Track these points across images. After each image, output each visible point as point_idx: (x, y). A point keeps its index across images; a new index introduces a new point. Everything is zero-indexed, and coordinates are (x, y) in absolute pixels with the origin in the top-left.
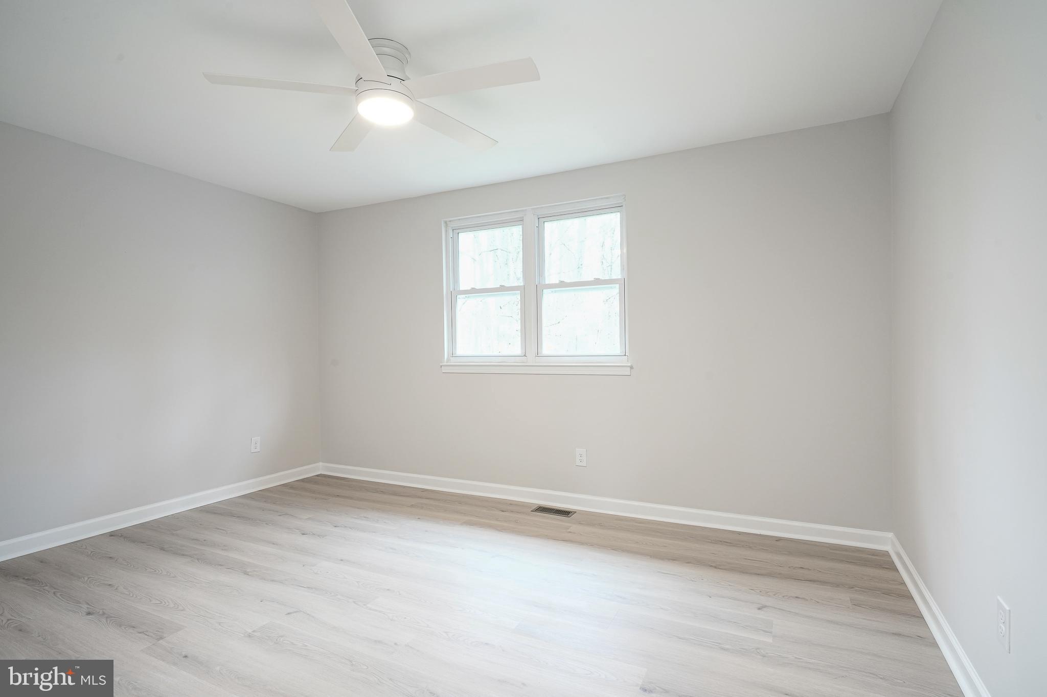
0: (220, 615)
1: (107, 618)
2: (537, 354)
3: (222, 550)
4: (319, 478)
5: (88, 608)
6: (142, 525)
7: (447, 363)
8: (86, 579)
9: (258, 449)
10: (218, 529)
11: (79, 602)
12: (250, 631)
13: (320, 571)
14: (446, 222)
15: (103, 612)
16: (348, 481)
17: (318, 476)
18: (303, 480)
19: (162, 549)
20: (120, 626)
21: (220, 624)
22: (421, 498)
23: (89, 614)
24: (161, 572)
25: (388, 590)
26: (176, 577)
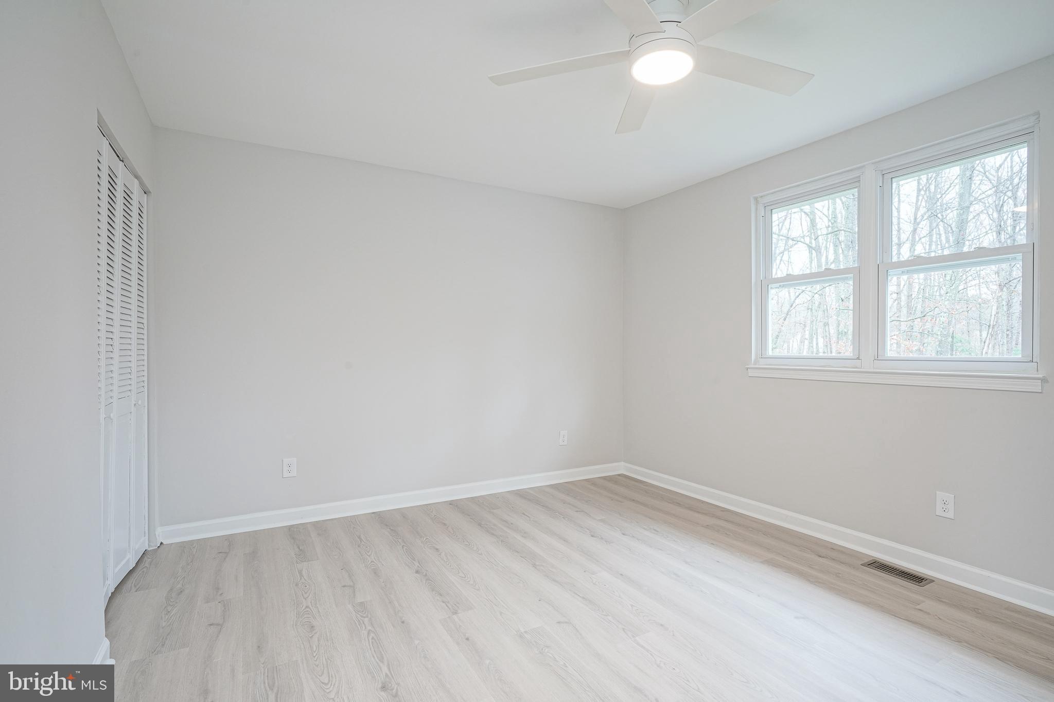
0: (504, 605)
1: (427, 580)
2: (877, 358)
3: (522, 536)
4: (620, 477)
5: (418, 566)
6: (473, 499)
7: (755, 364)
8: (425, 539)
9: (565, 443)
10: (524, 514)
11: (414, 559)
12: (522, 630)
13: (599, 583)
14: (756, 199)
15: (426, 574)
16: (647, 486)
17: (619, 475)
18: (605, 478)
19: (480, 525)
20: (433, 590)
21: (501, 613)
22: (719, 518)
23: (417, 572)
24: (473, 546)
25: (662, 625)
26: (482, 554)
